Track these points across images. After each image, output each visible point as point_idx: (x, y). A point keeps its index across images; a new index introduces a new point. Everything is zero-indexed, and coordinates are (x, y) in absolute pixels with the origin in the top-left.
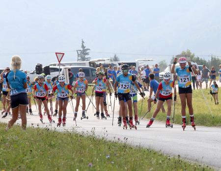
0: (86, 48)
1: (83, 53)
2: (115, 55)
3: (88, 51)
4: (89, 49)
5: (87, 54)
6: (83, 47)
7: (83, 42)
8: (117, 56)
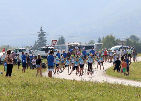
0: (43, 31)
1: (41, 34)
2: (62, 36)
3: (44, 33)
4: (46, 32)
5: (44, 35)
6: (41, 30)
7: (41, 27)
8: (63, 37)
